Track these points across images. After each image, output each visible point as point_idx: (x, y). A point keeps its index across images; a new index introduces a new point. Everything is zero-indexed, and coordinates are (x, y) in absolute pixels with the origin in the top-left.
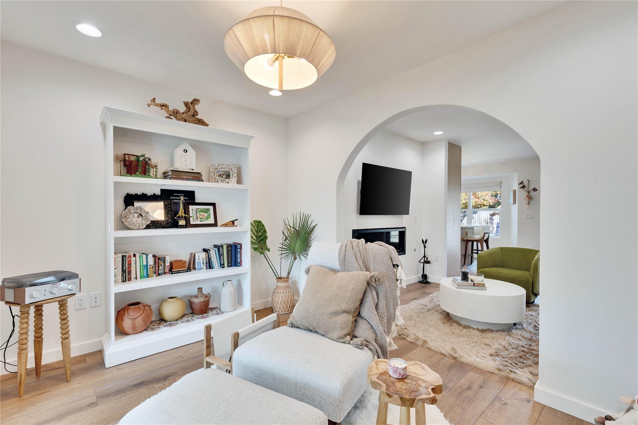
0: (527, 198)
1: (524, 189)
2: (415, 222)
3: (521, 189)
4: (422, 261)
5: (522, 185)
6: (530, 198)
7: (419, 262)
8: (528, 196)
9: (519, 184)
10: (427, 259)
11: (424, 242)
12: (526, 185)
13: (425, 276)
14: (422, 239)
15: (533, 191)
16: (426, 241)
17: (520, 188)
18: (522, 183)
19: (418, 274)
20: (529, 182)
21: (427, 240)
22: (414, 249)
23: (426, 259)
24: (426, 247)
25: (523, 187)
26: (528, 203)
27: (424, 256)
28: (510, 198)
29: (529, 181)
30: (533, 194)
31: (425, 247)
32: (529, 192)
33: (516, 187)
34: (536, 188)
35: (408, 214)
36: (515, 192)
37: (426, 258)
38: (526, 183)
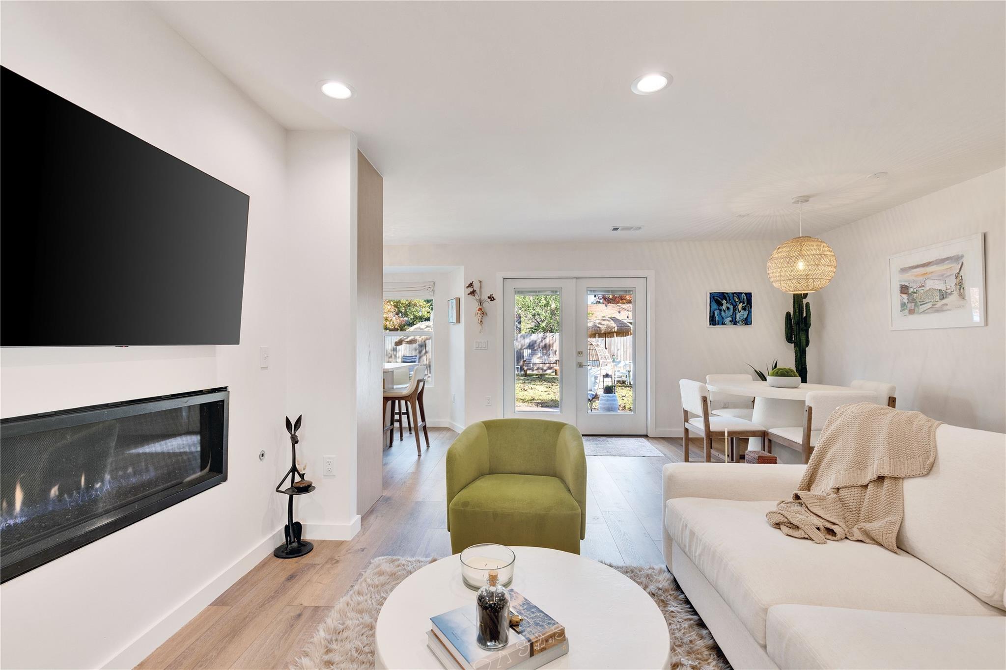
0: (480, 312)
1: (474, 296)
3: (469, 296)
4: (287, 485)
5: (471, 290)
6: (483, 314)
7: (278, 491)
8: (480, 309)
9: (467, 287)
10: (302, 476)
11: (293, 426)
12: (478, 290)
13: (294, 529)
14: (287, 419)
15: (489, 300)
16: (299, 421)
17: (468, 294)
18: (471, 285)
19: (272, 527)
20: (481, 285)
21: (300, 418)
22: (259, 453)
23: (297, 479)
24: (297, 442)
25: (473, 293)
26: (481, 321)
27: (294, 469)
28: (450, 311)
29: (480, 282)
30: (488, 305)
31: (295, 441)
32: (481, 303)
33: (461, 291)
34: (493, 296)
35: (237, 342)
36: (458, 301)
37: (299, 473)
38: (476, 286)
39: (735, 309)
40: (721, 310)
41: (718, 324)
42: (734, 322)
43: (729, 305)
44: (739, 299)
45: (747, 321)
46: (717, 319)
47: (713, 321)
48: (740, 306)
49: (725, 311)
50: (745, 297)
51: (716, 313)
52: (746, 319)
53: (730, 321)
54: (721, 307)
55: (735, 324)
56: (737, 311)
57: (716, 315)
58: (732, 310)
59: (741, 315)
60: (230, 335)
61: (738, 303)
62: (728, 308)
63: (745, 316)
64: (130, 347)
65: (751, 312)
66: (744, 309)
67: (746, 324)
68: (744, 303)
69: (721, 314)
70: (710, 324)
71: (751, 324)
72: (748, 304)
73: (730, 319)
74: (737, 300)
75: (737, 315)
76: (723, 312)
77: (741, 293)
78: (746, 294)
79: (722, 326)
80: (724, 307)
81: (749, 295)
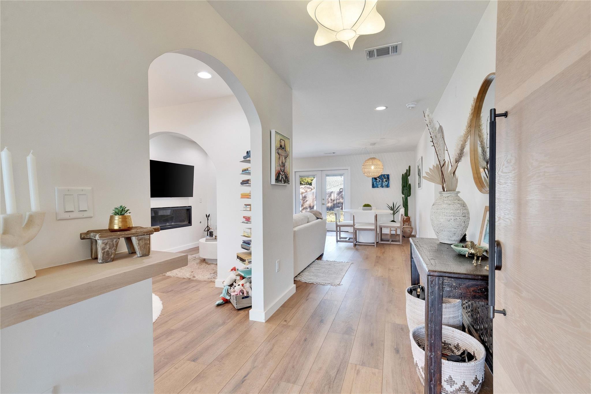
2: (200, 202)
4: (206, 230)
7: (204, 231)
11: (208, 216)
21: (209, 215)
22: (200, 222)
23: (208, 228)
27: (208, 226)
31: (208, 220)
35: (192, 196)
39: (382, 181)
40: (376, 182)
41: (376, 187)
42: (382, 187)
43: (380, 180)
44: (384, 177)
45: (388, 186)
46: (375, 185)
47: (373, 186)
48: (385, 180)
49: (378, 182)
50: (386, 176)
51: (375, 183)
52: (387, 185)
53: (381, 186)
54: (376, 181)
55: (383, 187)
56: (383, 182)
57: (374, 183)
58: (381, 181)
59: (385, 184)
60: (191, 195)
61: (384, 179)
62: (380, 181)
63: (387, 184)
64: (172, 198)
65: (389, 182)
66: (386, 181)
67: (387, 187)
68: (386, 179)
69: (376, 183)
70: (372, 188)
71: (389, 187)
72: (388, 179)
73: (381, 185)
74: (383, 177)
75: (383, 184)
76: (377, 183)
77: (385, 175)
78: (387, 175)
79: (377, 188)
80: (378, 181)
81: (388, 176)
